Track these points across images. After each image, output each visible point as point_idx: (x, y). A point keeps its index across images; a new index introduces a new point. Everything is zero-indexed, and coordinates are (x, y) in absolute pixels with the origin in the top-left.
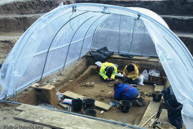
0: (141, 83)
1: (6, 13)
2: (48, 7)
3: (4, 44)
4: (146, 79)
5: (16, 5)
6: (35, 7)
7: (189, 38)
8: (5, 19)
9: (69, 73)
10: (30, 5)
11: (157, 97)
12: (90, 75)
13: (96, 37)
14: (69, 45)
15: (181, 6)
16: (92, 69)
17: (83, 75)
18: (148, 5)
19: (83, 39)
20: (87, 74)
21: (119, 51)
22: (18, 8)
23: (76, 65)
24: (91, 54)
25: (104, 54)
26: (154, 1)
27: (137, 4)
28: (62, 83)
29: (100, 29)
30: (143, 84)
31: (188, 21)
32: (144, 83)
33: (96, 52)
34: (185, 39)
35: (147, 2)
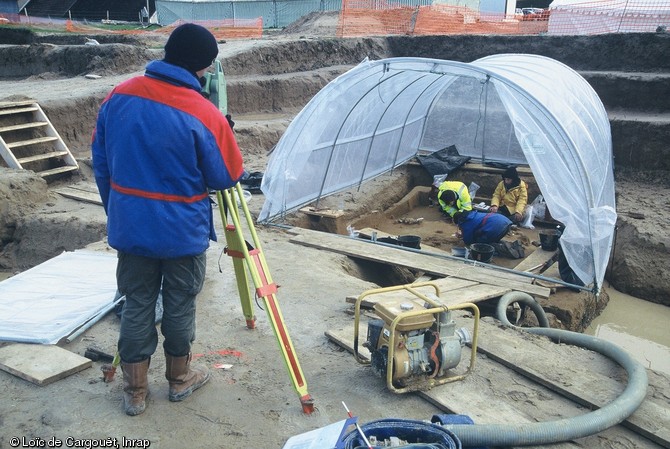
0: (529, 224)
1: (240, 73)
2: (323, 56)
3: (240, 135)
4: (540, 215)
5: (258, 54)
6: (294, 57)
7: (648, 123)
8: (239, 85)
9: (369, 197)
10: (285, 54)
11: (548, 241)
12: (415, 207)
13: (432, 123)
14: (373, 137)
15: (642, 47)
16: (421, 193)
17: (399, 204)
18: (561, 45)
19: (402, 125)
20: (408, 202)
21: (483, 156)
22: (261, 62)
23: (386, 183)
24: (418, 161)
25: (448, 161)
26: (576, 37)
27: (534, 45)
28: (357, 215)
29: (439, 104)
30: (532, 226)
31: (652, 83)
32: (534, 223)
33: (430, 157)
34: (638, 126)
35: (558, 38)
